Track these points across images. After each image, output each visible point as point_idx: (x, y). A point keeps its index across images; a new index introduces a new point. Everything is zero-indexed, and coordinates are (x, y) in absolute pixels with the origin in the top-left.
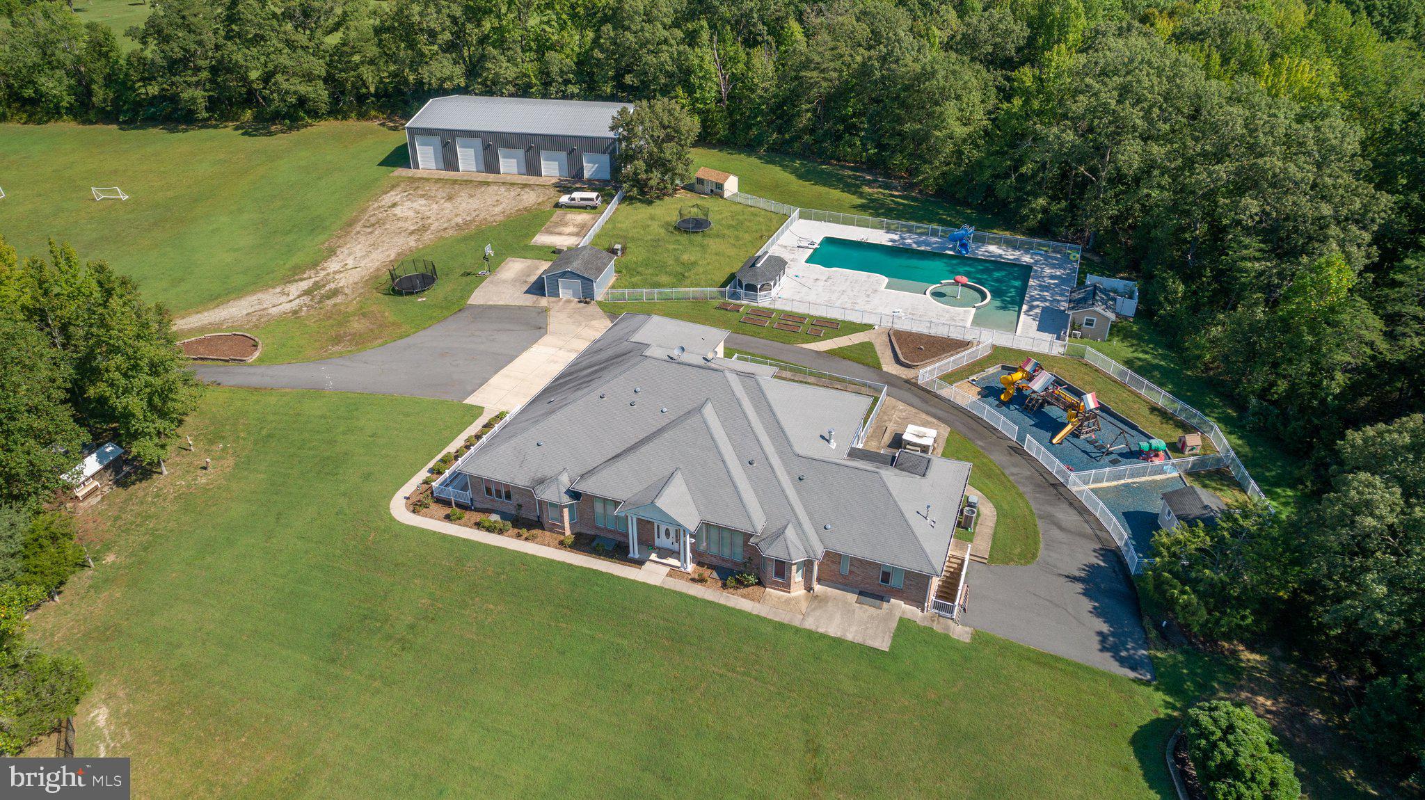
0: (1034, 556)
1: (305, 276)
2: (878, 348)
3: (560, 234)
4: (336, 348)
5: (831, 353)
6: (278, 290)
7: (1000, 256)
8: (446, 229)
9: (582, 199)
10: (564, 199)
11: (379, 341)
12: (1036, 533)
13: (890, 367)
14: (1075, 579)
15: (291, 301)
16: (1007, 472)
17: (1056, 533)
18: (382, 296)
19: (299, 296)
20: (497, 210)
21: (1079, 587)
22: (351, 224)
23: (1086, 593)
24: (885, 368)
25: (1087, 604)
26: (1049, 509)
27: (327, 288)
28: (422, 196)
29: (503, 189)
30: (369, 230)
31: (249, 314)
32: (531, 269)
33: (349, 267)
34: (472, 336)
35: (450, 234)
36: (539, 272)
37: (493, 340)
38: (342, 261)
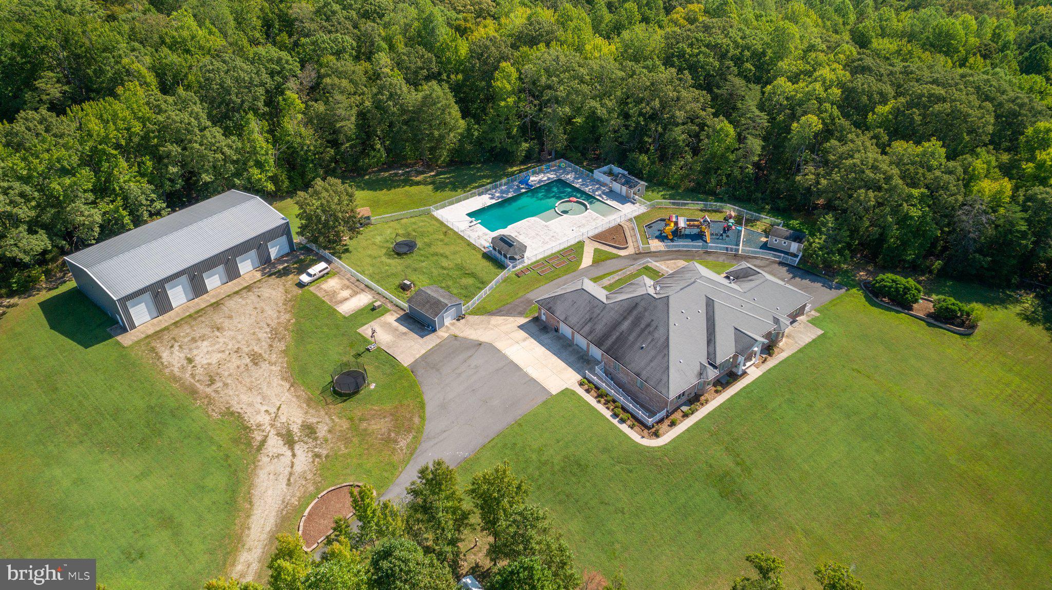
1: (259, 438)
2: (602, 248)
3: (346, 299)
4: (402, 444)
5: (596, 262)
6: (265, 460)
7: (540, 181)
8: (271, 346)
9: (320, 272)
10: (304, 278)
11: (416, 420)
14: (794, 277)
15: (294, 455)
18: (344, 404)
19: (292, 449)
20: (271, 312)
21: (798, 278)
22: (193, 392)
23: (802, 279)
24: (622, 254)
25: (807, 281)
27: (296, 430)
28: (194, 340)
29: (237, 298)
30: (219, 384)
31: (289, 484)
32: (387, 326)
33: (273, 410)
34: (460, 374)
35: (282, 346)
36: (396, 324)
37: (476, 367)
38: (258, 412)
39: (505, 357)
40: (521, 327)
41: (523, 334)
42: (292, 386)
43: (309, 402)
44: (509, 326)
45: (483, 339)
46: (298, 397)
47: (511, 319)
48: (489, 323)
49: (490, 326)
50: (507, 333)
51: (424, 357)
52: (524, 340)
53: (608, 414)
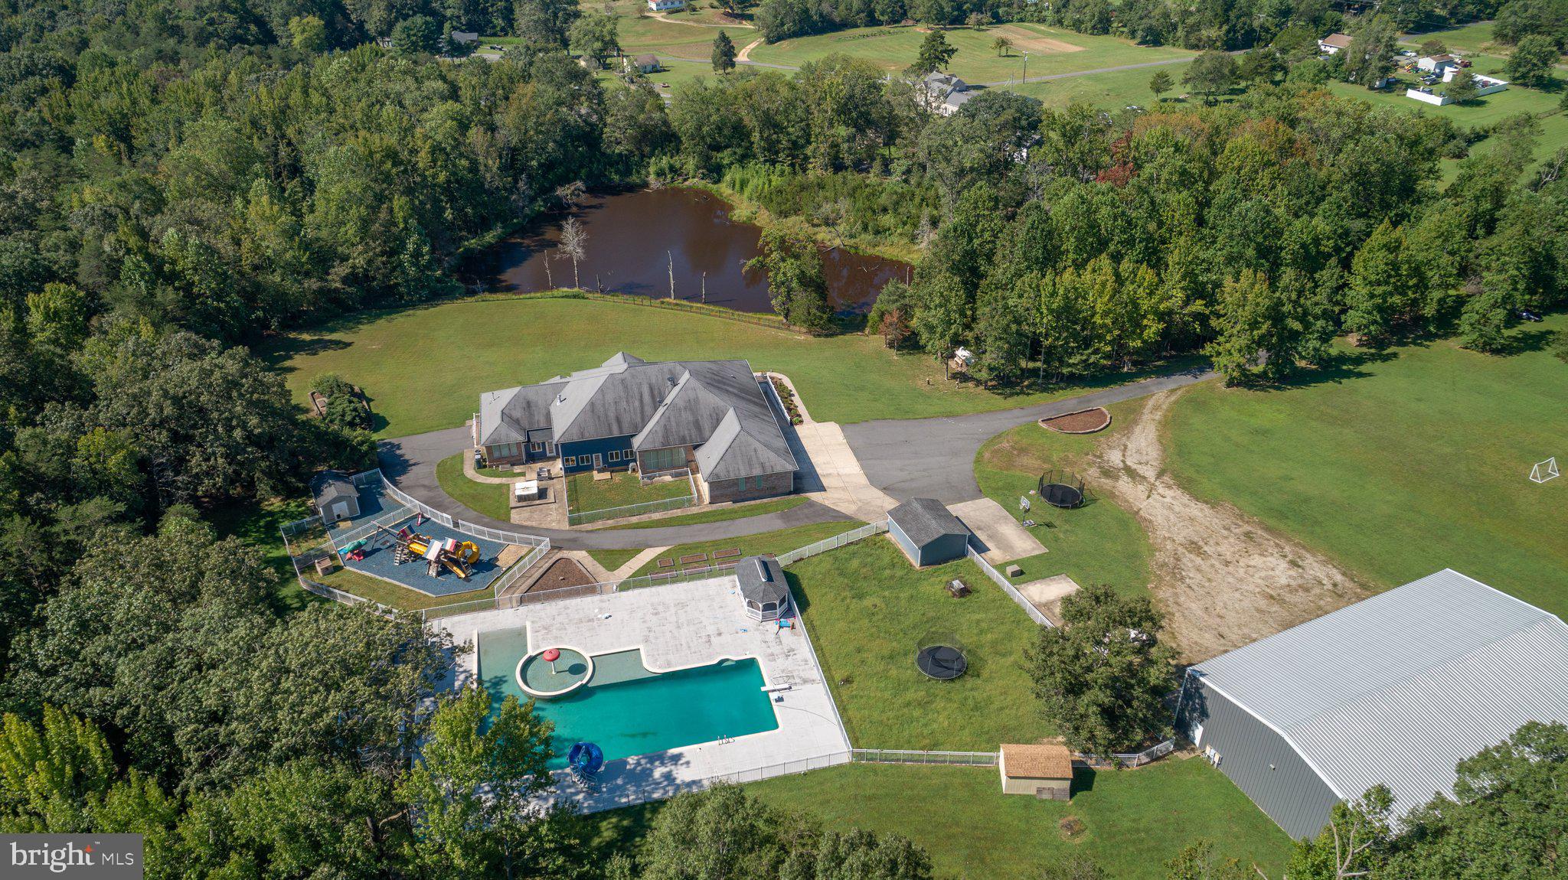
0: (438, 466)
2: (601, 568)
5: (637, 550)
12: (439, 477)
13: (579, 556)
14: (414, 465)
16: (463, 507)
17: (426, 482)
21: (411, 462)
23: (407, 461)
24: (584, 553)
25: (406, 457)
26: (431, 494)
31: (1126, 447)
32: (1004, 545)
33: (1155, 496)
34: (924, 470)
35: (1160, 557)
36: (989, 545)
37: (901, 470)
38: (1174, 498)
39: (863, 467)
40: (822, 489)
41: (825, 482)
42: (1137, 513)
43: (1112, 495)
44: (836, 496)
45: (880, 494)
46: (1127, 501)
47: (827, 503)
48: (859, 509)
49: (860, 504)
50: (844, 489)
51: (961, 499)
52: (829, 475)
53: (797, 400)
